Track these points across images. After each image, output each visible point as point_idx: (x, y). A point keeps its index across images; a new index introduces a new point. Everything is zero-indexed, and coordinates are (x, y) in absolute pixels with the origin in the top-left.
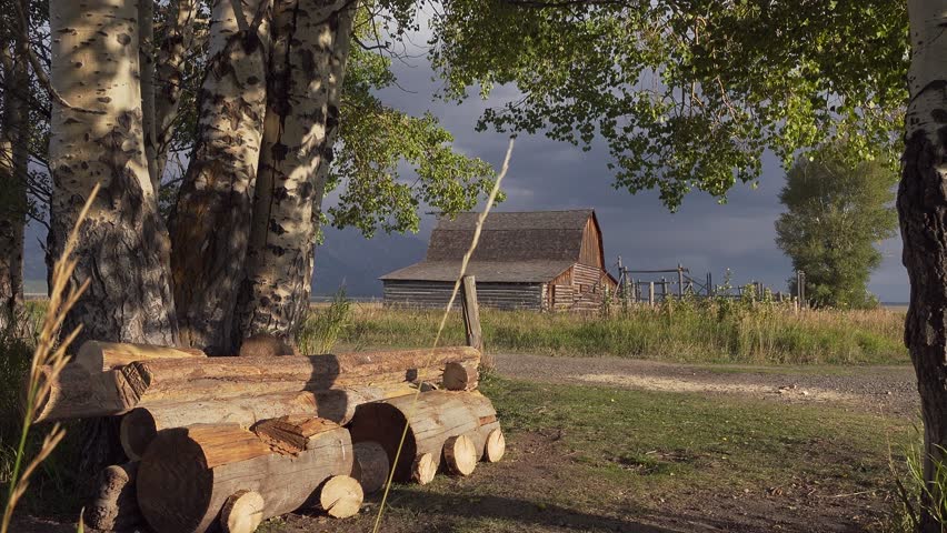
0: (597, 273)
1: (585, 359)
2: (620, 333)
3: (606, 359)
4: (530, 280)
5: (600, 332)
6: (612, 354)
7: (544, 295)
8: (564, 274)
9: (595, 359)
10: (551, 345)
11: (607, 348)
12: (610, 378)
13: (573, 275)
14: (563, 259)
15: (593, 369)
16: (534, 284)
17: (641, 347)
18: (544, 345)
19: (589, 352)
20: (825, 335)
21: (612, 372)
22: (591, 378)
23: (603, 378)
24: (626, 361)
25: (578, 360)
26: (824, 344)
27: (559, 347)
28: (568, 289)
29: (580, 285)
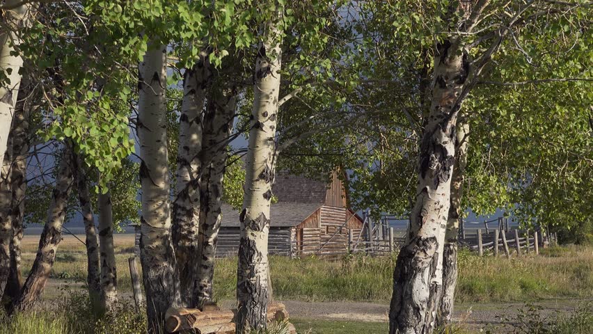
0: (343, 212)
1: (331, 303)
2: (355, 284)
3: (346, 302)
4: (279, 224)
5: (342, 282)
6: (350, 299)
7: (293, 238)
8: (311, 217)
9: (338, 303)
10: (306, 293)
11: (346, 295)
12: (345, 315)
13: (320, 217)
14: (310, 202)
15: (336, 310)
16: (283, 228)
17: (369, 294)
18: (301, 293)
19: (334, 298)
20: (494, 282)
21: (347, 312)
22: (334, 316)
23: (340, 316)
24: (357, 304)
25: (326, 304)
26: (492, 289)
27: (312, 294)
28: (315, 230)
29: (328, 226)
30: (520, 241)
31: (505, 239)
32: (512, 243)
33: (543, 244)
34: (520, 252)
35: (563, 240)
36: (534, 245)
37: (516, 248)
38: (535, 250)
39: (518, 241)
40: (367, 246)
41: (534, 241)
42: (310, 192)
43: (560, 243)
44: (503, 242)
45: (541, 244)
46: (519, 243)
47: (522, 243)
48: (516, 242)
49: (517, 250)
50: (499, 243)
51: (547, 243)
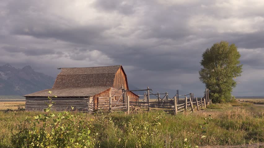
7: (91, 102)
8: (105, 92)
14: (107, 86)
16: (86, 97)
28: (107, 98)
29: (115, 96)
30: (198, 102)
31: (191, 102)
32: (195, 103)
33: (207, 103)
34: (198, 107)
35: (214, 102)
36: (204, 104)
37: (197, 105)
38: (204, 106)
39: (197, 102)
40: (124, 105)
41: (204, 102)
42: (107, 82)
43: (213, 103)
44: (190, 103)
45: (206, 103)
46: (198, 103)
47: (199, 103)
48: (196, 103)
49: (197, 106)
50: (188, 103)
51: (209, 103)
